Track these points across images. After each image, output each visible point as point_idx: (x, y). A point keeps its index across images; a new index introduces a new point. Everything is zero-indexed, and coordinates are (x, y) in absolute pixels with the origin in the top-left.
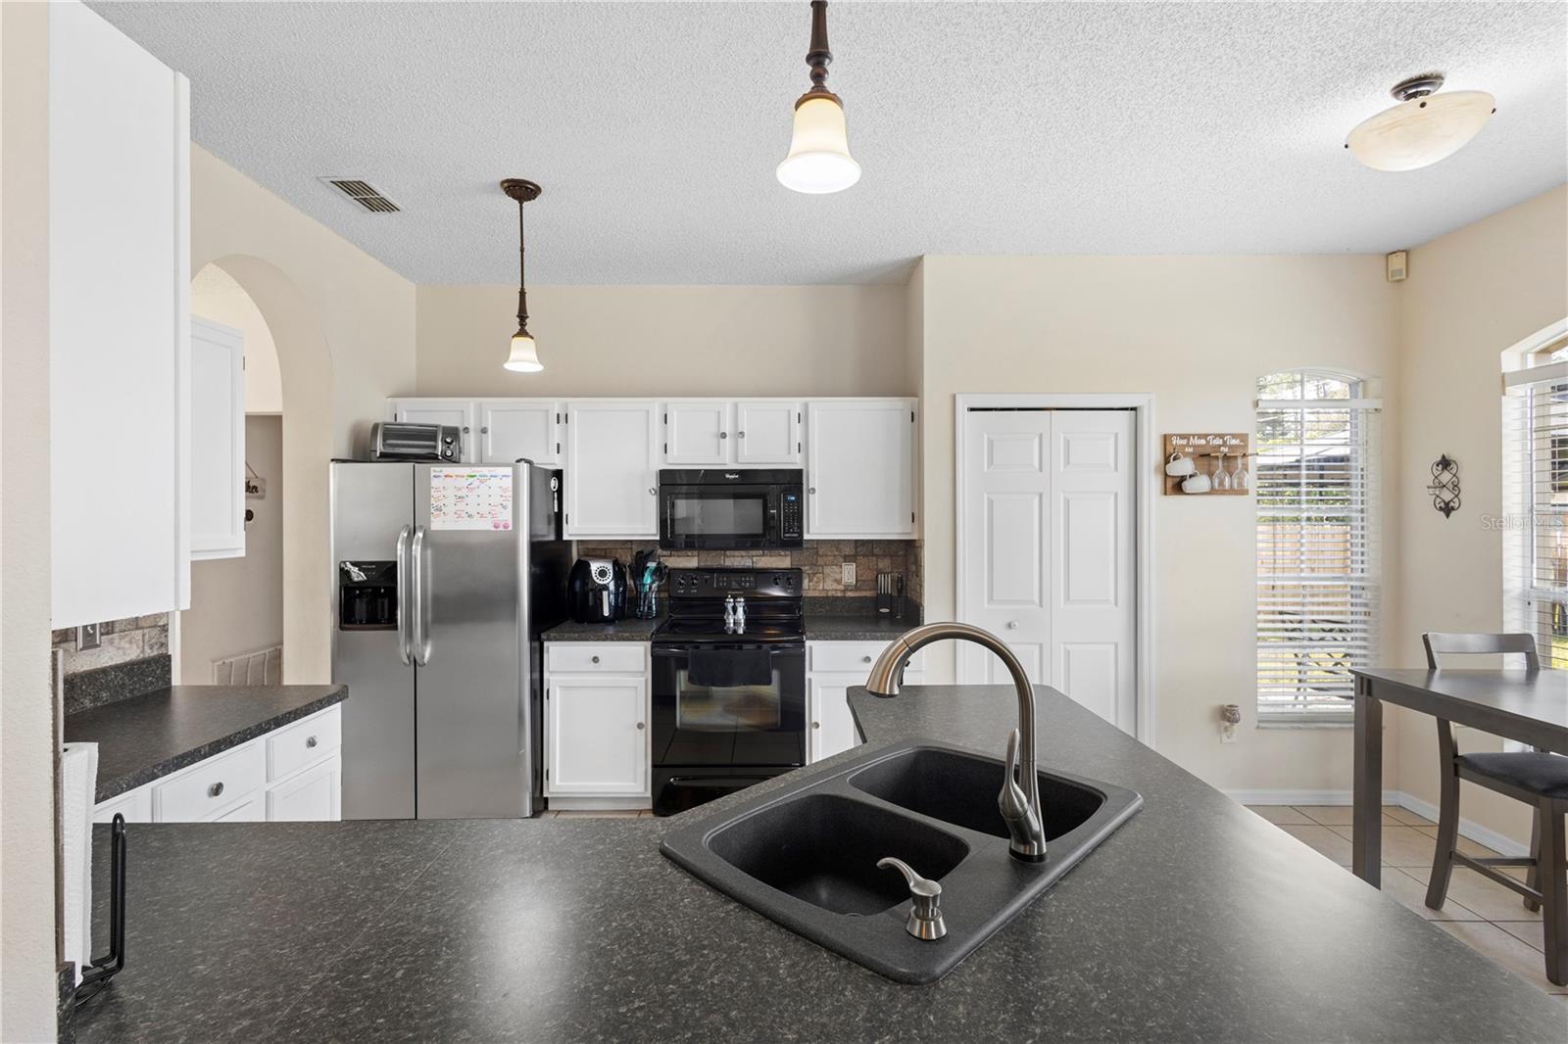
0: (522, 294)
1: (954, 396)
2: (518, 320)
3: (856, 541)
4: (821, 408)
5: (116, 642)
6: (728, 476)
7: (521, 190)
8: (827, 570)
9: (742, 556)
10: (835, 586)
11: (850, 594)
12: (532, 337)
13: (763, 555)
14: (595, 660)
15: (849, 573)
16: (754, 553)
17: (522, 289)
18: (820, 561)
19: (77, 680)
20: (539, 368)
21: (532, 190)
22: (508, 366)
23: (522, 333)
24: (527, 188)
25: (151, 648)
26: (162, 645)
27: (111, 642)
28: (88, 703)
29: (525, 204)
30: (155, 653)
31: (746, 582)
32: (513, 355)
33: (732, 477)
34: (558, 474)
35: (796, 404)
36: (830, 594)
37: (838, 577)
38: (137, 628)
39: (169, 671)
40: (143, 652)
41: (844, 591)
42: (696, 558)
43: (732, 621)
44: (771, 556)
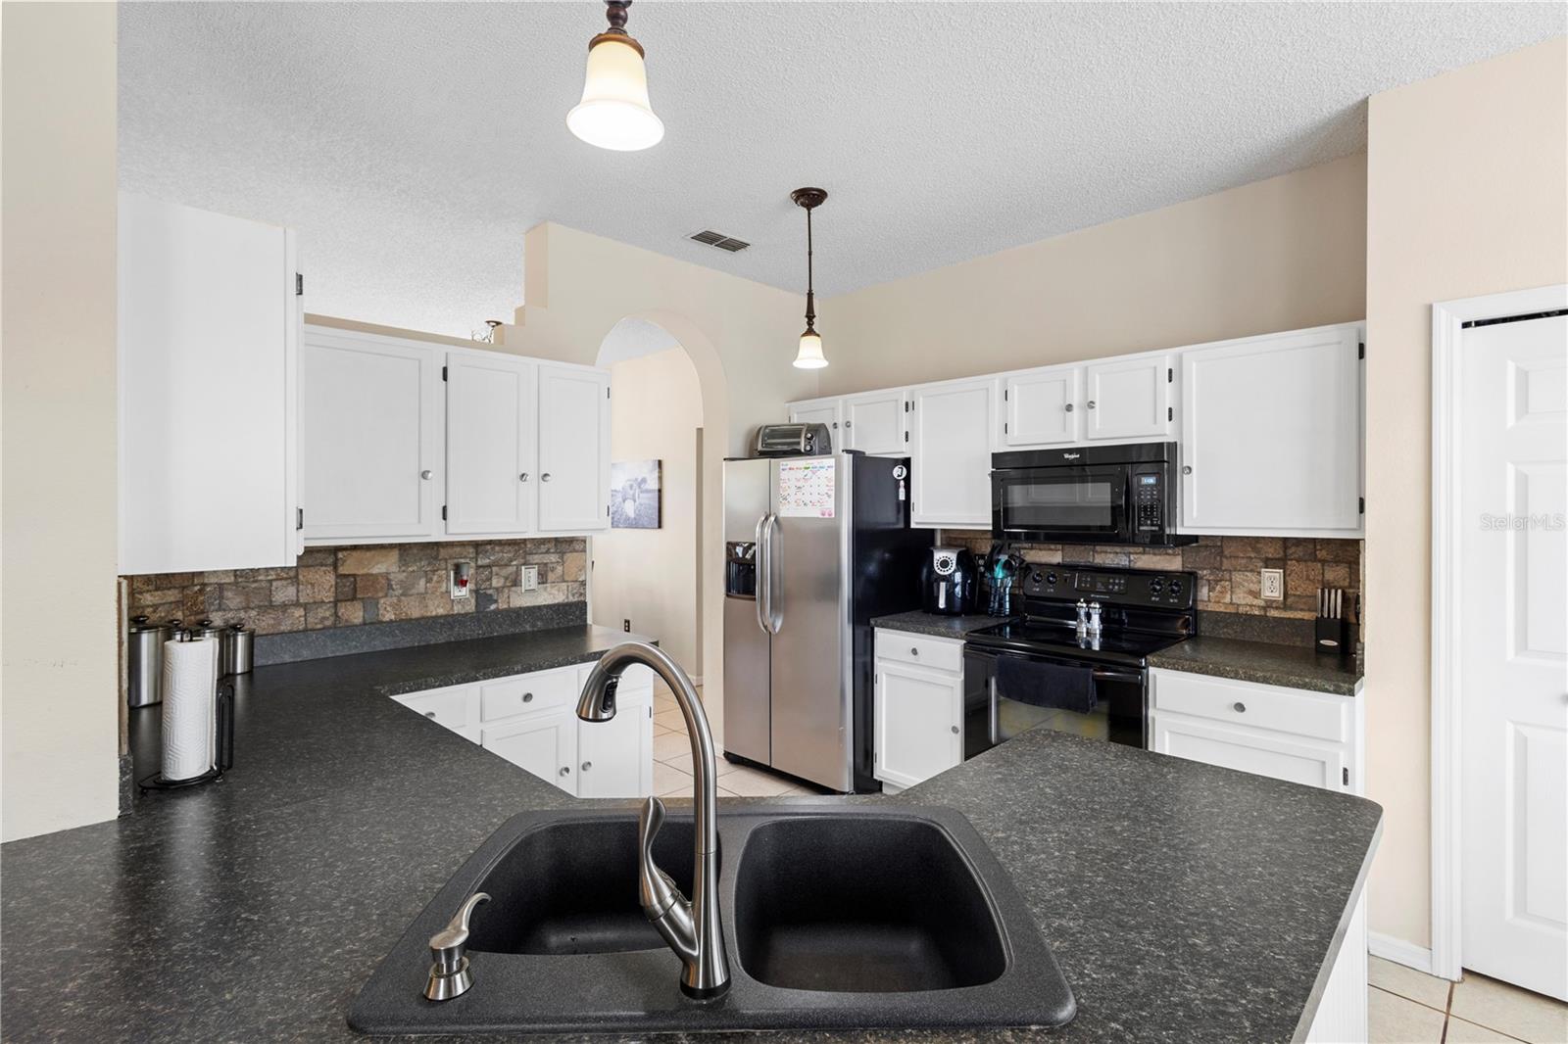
0: (810, 295)
1: (1430, 308)
2: (806, 320)
3: (1285, 539)
4: (1199, 361)
5: (549, 589)
6: (1066, 456)
7: (810, 198)
8: (1237, 577)
9: (1117, 553)
10: (1250, 600)
11: (1273, 613)
12: (818, 335)
13: (1144, 553)
14: (915, 652)
15: (1271, 584)
16: (1131, 550)
17: (810, 290)
18: (1226, 564)
19: (522, 612)
20: (824, 364)
21: (818, 196)
22: (797, 364)
23: (810, 332)
24: (814, 195)
25: (573, 595)
26: (581, 594)
27: (545, 589)
28: (528, 628)
29: (813, 210)
30: (576, 599)
31: (1114, 584)
32: (801, 353)
33: (1073, 457)
34: (906, 463)
35: (1166, 358)
36: (1241, 610)
37: (1254, 587)
38: (564, 581)
39: (586, 613)
40: (567, 597)
41: (1265, 608)
42: (1060, 552)
43: (1085, 630)
44: (1155, 554)
